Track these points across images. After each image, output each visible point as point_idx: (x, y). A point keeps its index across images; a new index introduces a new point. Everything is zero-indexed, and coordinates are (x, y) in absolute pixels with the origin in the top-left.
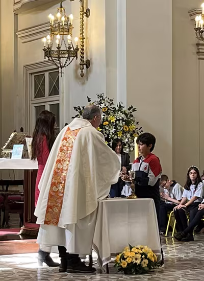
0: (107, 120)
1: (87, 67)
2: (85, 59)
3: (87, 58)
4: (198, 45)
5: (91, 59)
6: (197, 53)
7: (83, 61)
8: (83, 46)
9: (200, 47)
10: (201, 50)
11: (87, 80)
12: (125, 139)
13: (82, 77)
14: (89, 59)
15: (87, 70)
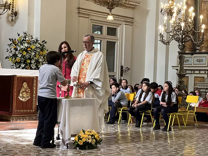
0: (30, 48)
1: (15, 16)
2: (14, 11)
3: (15, 10)
4: (79, 8)
5: (18, 11)
6: (78, 13)
7: (13, 12)
8: (13, 3)
9: (80, 10)
10: (80, 12)
11: (15, 24)
12: (40, 59)
13: (12, 21)
14: (16, 11)
15: (15, 18)
